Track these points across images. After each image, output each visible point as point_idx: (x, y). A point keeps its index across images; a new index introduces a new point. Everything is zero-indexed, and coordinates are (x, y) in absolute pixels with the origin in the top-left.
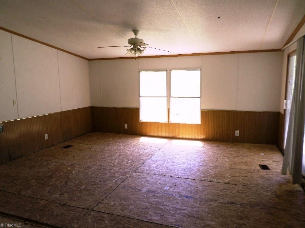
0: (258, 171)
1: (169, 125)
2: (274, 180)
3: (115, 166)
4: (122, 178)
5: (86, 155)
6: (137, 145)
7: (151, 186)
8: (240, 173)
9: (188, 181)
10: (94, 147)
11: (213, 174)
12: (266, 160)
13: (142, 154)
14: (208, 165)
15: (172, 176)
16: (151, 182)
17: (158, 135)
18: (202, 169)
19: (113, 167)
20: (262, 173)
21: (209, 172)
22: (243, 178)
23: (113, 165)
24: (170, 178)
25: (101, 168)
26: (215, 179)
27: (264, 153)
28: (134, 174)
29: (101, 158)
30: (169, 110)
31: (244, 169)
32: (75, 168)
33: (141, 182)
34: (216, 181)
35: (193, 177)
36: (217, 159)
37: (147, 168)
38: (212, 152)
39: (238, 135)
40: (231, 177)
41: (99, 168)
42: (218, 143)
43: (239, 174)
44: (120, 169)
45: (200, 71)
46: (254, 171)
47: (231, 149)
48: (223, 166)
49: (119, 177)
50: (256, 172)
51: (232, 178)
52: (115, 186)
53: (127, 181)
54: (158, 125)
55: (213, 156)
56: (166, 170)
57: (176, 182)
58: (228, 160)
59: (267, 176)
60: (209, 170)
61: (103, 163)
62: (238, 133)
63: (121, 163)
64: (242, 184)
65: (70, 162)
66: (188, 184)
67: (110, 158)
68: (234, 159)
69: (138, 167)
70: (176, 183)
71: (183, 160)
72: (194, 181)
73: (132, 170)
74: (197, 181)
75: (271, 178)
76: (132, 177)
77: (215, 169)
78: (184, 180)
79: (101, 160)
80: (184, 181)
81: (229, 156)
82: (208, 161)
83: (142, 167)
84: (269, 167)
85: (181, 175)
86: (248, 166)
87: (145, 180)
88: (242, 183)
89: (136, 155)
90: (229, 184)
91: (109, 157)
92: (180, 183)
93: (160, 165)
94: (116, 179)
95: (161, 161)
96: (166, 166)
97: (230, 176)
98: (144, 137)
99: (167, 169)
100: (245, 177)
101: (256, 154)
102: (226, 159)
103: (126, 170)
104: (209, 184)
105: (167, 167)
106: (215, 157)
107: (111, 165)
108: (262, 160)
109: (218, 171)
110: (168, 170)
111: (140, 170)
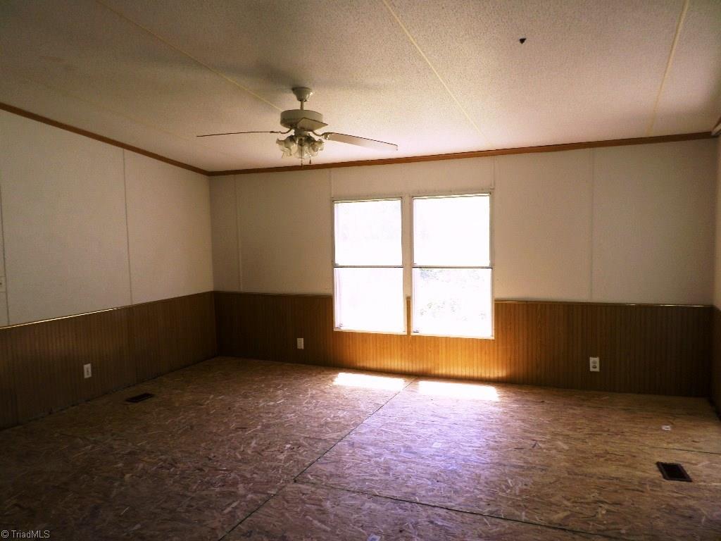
0: (654, 483)
1: (410, 342)
2: (703, 520)
3: (245, 461)
4: (252, 501)
5: (179, 422)
6: (321, 396)
7: (329, 529)
8: (600, 489)
9: (440, 515)
10: (208, 399)
11: (517, 492)
12: (677, 446)
13: (327, 423)
14: (505, 462)
15: (398, 496)
16: (332, 517)
17: (382, 367)
18: (487, 473)
19: (240, 461)
20: (667, 494)
21: (508, 487)
22: (608, 511)
23: (240, 457)
24: (389, 504)
25: (206, 465)
26: (523, 510)
27: (672, 424)
28: (291, 487)
29: (216, 434)
30: (408, 301)
31: (612, 478)
32: (137, 465)
33: (305, 515)
34: (524, 518)
35: (457, 502)
36: (533, 443)
37: (330, 468)
38: (523, 421)
39: (597, 370)
40: (569, 504)
41: (199, 465)
42: (542, 391)
43: (595, 495)
44: (256, 471)
45: (488, 198)
46: (641, 484)
47: (578, 411)
48: (550, 466)
49: (245, 496)
50: (648, 487)
51: (574, 509)
52: (225, 526)
53: (265, 510)
54: (382, 341)
55: (525, 431)
56: (383, 477)
57: (403, 519)
58: (566, 447)
59: (681, 504)
60: (507, 478)
61: (214, 450)
62: (598, 365)
63: (263, 450)
64: (603, 531)
65: (130, 444)
66: (437, 528)
67: (240, 433)
68: (584, 441)
69: (307, 464)
70: (403, 521)
71: (437, 445)
72: (458, 517)
73: (288, 474)
74: (468, 518)
75: (695, 510)
76: (284, 498)
77: (527, 476)
78: (430, 512)
79: (215, 438)
80: (428, 517)
81: (571, 433)
82: (508, 447)
83: (318, 466)
84: (688, 473)
85: (423, 493)
86: (624, 466)
87: (316, 507)
88: (603, 527)
89: (311, 426)
90: (564, 530)
91: (237, 429)
92: (417, 523)
93: (369, 460)
94: (234, 505)
95: (375, 445)
96: (386, 462)
97: (568, 500)
98: (344, 372)
99: (387, 474)
100: (614, 504)
101: (646, 428)
102: (560, 443)
103: (271, 473)
104: (503, 530)
105: (389, 468)
106: (530, 435)
107: (235, 457)
108: (665, 445)
109: (535, 483)
110: (391, 477)
111: (309, 476)
